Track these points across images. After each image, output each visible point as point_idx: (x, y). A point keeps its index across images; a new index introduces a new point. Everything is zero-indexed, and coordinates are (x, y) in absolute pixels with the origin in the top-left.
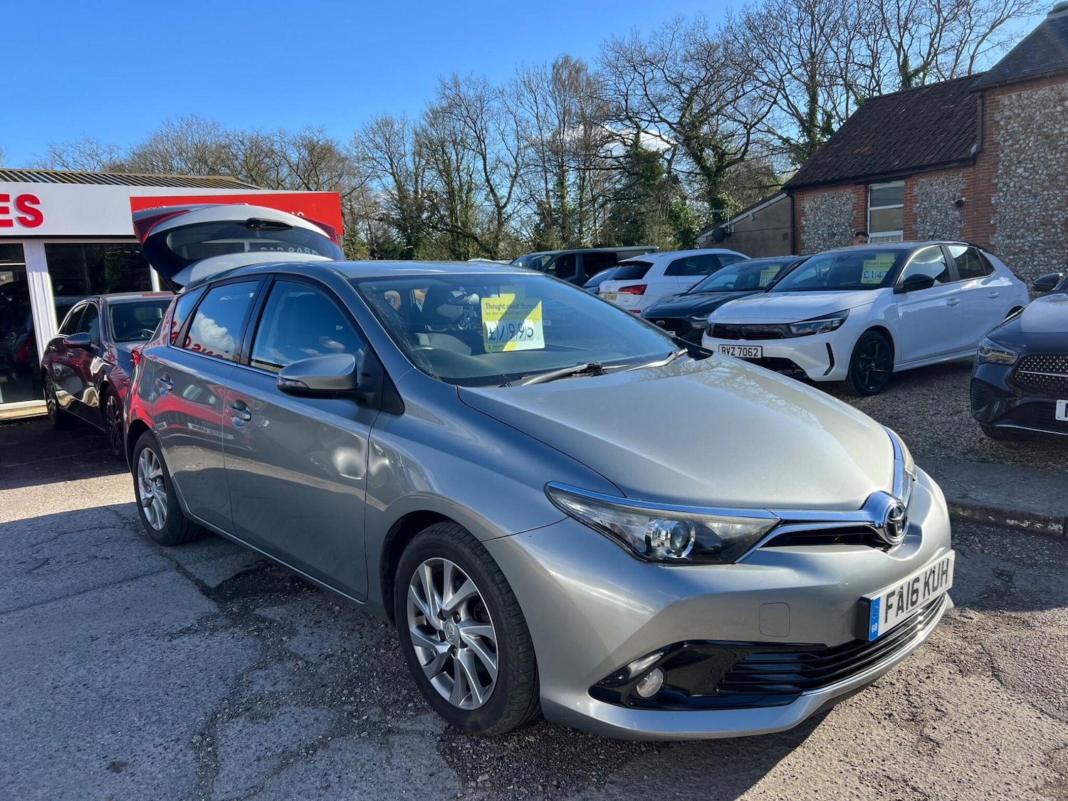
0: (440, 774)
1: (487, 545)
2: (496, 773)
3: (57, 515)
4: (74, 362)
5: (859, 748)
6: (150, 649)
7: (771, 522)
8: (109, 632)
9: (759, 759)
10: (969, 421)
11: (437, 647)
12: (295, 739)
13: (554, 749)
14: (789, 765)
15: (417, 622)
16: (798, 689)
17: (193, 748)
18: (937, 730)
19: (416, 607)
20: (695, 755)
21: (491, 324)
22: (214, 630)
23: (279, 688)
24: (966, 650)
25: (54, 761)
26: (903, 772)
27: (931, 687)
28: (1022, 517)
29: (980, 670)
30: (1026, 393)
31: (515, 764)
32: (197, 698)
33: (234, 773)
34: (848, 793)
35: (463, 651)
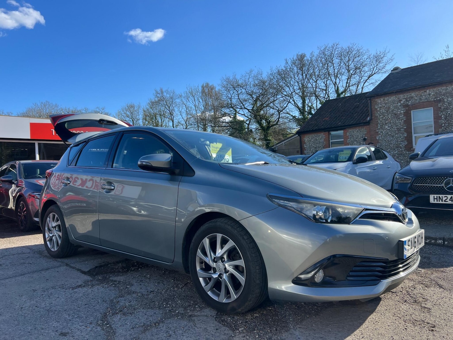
0: (221, 329)
2: (247, 327)
5: (398, 312)
6: (64, 293)
7: (361, 209)
8: (41, 288)
11: (211, 276)
12: (147, 320)
13: (269, 318)
15: (201, 267)
16: (379, 279)
17: (99, 326)
18: (427, 305)
19: (201, 259)
21: (214, 154)
22: (93, 286)
23: (132, 303)
24: (424, 280)
26: (421, 318)
27: (417, 292)
29: (433, 286)
30: (417, 193)
31: (254, 324)
32: (95, 308)
33: (123, 333)
34: (402, 326)
35: (226, 275)
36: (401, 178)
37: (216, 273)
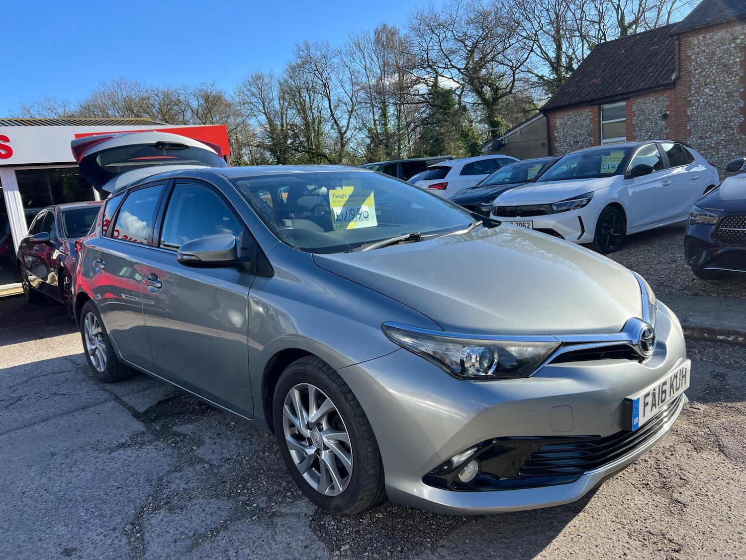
0: (313, 546)
1: (340, 372)
2: (355, 544)
3: (28, 365)
4: (39, 254)
5: (626, 511)
6: (95, 461)
7: (556, 345)
8: (64, 449)
9: (552, 523)
10: (682, 267)
11: (306, 450)
12: (202, 524)
13: (397, 522)
14: (575, 526)
15: (291, 432)
16: (581, 470)
17: (126, 535)
18: (683, 494)
19: (289, 421)
20: (504, 522)
21: (337, 210)
22: (143, 444)
23: (191, 485)
24: (697, 433)
25: (21, 549)
26: (661, 528)
27: (675, 462)
28: (729, 333)
29: (709, 447)
30: (725, 244)
31: (369, 536)
32: (129, 496)
33: (157, 552)
34: (621, 546)
35: (326, 452)
36: (700, 215)
37: (312, 446)
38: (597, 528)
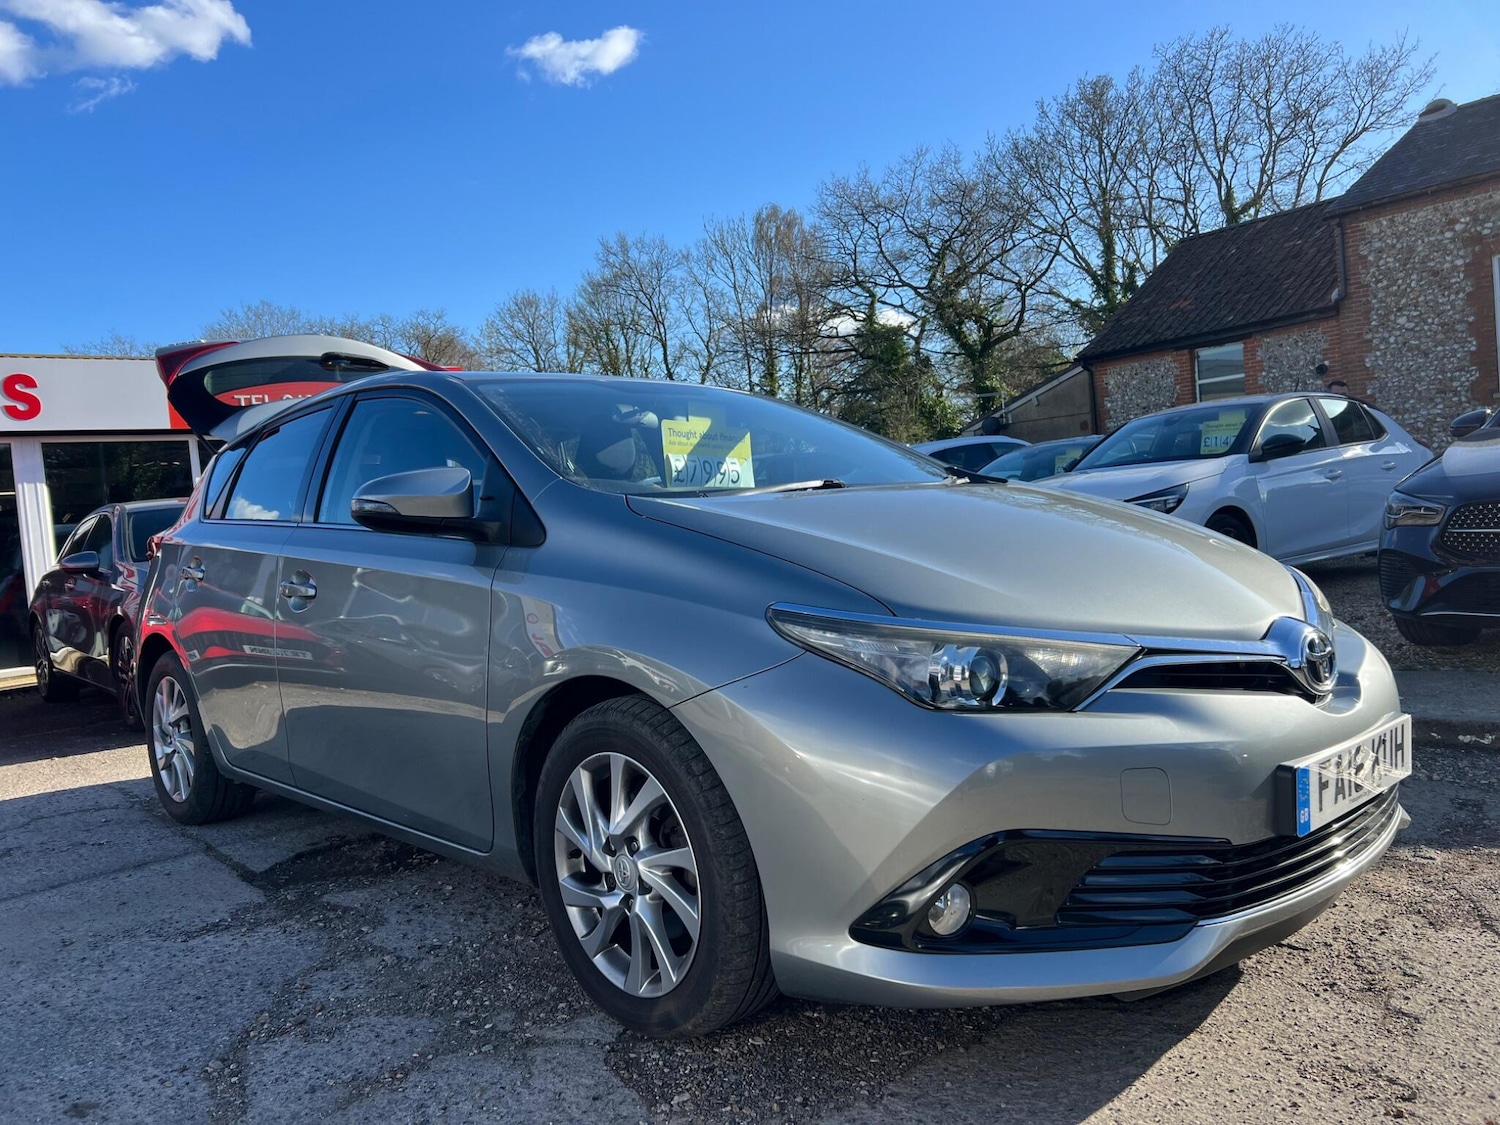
0: (610, 1097)
1: (678, 712)
2: (702, 1091)
4: (79, 603)
5: (1290, 1030)
6: (152, 953)
7: (1130, 651)
8: (90, 934)
9: (1131, 1052)
11: (602, 901)
12: (373, 1060)
13: (796, 1053)
14: (1181, 1057)
15: (570, 868)
16: (1191, 916)
17: (207, 1079)
18: (1412, 1001)
19: (569, 842)
20: (1026, 1051)
21: (677, 459)
22: (254, 926)
23: (352, 993)
24: (1433, 898)
26: (1369, 1059)
27: (1390, 946)
28: (1481, 729)
29: (1460, 921)
30: (1462, 561)
31: (733, 1078)
32: (220, 1012)
33: (272, 1111)
34: (1284, 1090)
35: (645, 899)
36: (1406, 508)
37: (615, 891)
38: (1230, 1060)
